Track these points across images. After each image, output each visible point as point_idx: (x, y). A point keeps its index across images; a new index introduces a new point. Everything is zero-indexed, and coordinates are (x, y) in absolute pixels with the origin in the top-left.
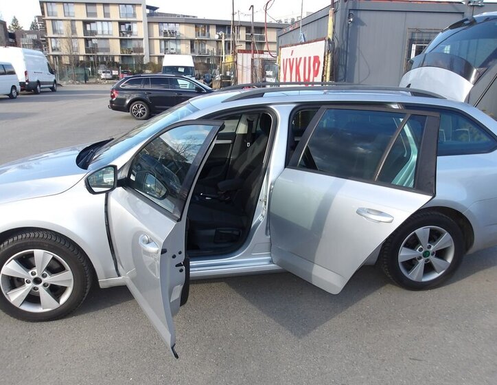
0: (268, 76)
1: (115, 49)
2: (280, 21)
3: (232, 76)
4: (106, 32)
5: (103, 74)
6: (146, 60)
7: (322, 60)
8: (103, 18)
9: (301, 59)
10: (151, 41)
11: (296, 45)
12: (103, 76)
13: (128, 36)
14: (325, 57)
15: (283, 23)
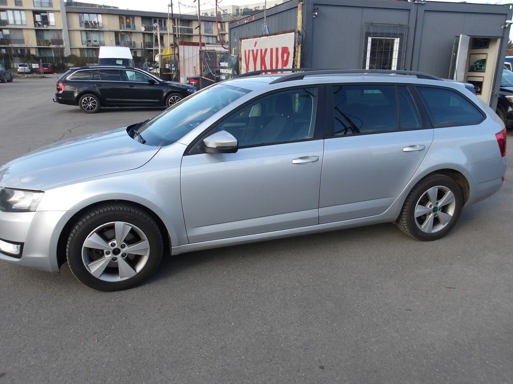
0: (222, 68)
1: (31, 41)
2: (206, 14)
3: (173, 69)
4: (19, 23)
5: (20, 67)
6: (67, 53)
7: (291, 51)
8: (14, 7)
9: (266, 50)
10: (72, 33)
11: (260, 37)
12: (20, 69)
13: (45, 27)
14: (295, 48)
15: (209, 15)
